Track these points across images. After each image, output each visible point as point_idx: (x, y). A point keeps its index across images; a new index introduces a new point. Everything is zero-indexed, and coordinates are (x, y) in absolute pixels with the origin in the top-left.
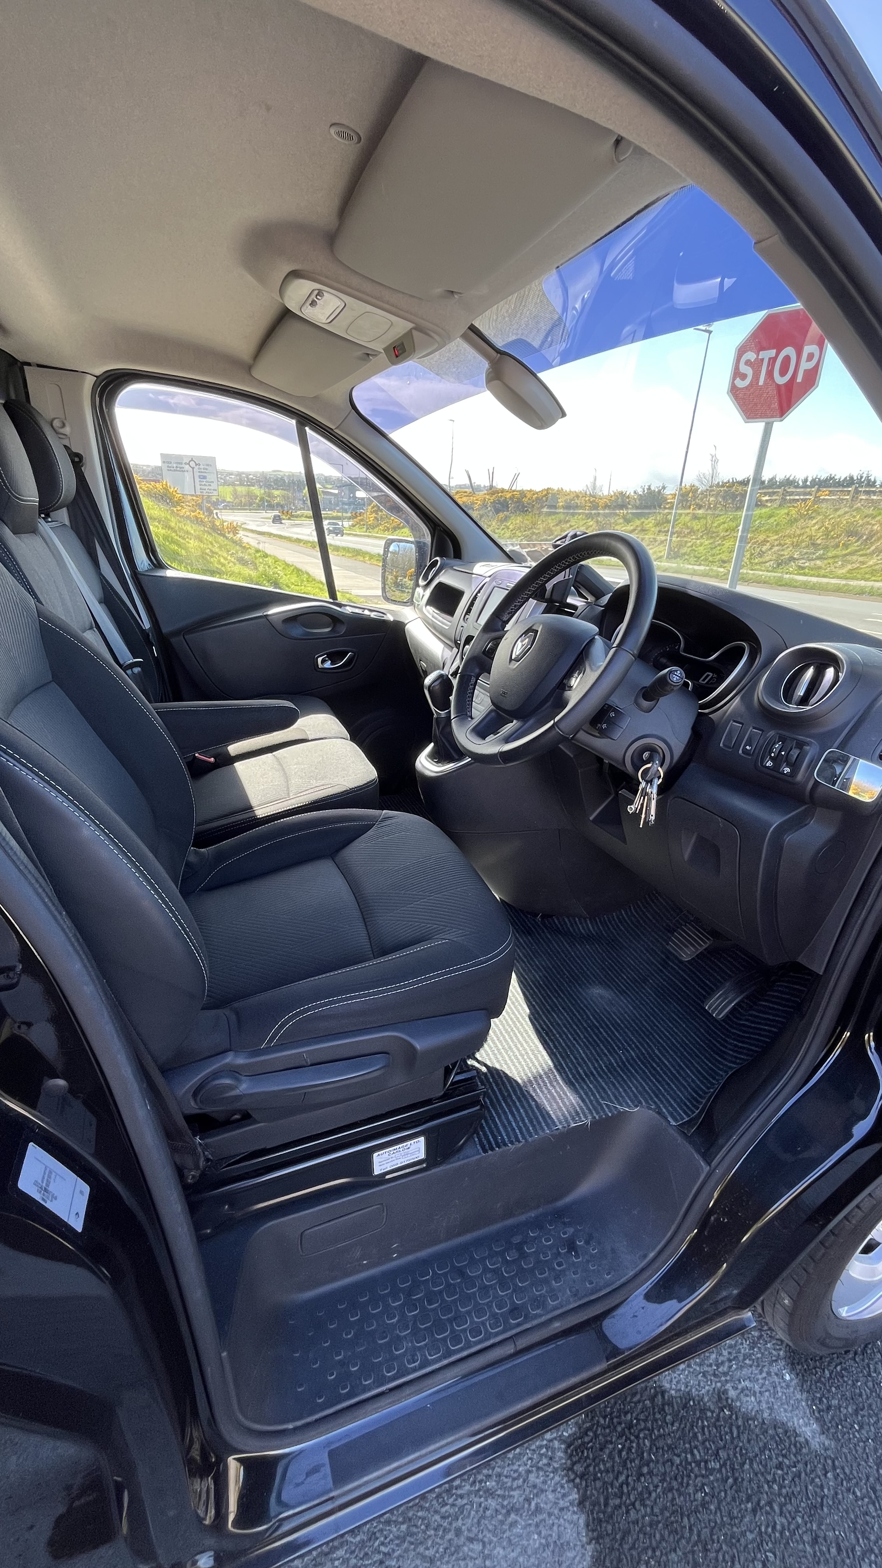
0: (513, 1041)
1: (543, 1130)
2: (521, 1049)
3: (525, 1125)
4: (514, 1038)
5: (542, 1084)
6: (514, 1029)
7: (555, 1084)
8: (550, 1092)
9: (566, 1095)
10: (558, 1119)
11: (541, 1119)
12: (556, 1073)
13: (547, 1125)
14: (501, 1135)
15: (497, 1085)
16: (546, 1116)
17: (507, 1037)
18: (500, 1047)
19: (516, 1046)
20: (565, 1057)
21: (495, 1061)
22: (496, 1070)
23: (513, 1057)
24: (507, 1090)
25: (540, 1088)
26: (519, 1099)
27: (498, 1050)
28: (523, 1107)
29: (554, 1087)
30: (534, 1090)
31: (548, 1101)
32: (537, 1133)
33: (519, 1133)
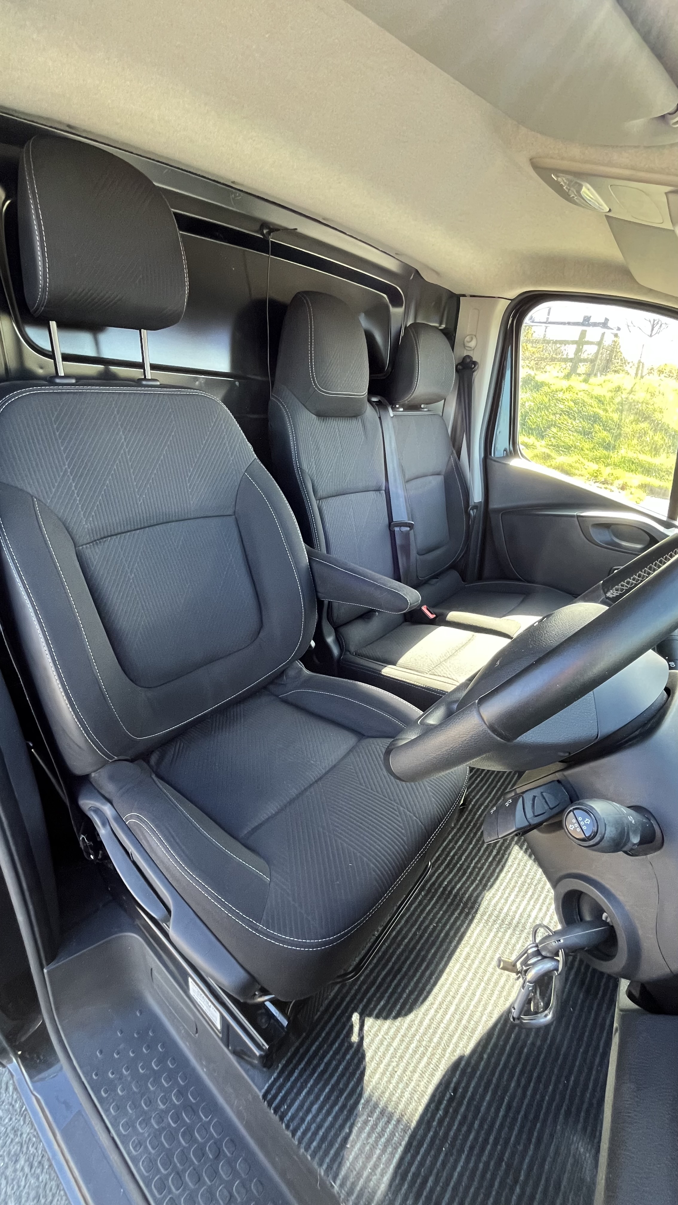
0: (412, 1056)
1: (321, 1164)
2: (408, 1073)
3: (315, 1133)
4: (417, 1056)
5: (379, 1129)
6: (430, 1050)
7: (390, 1150)
8: (373, 1147)
9: (382, 1175)
10: (346, 1178)
11: (332, 1152)
12: (404, 1143)
13: (329, 1167)
14: (289, 1107)
15: (346, 1068)
16: (338, 1158)
17: (413, 1046)
18: (395, 1044)
19: (408, 1064)
20: (435, 1147)
21: (373, 1048)
22: (363, 1057)
23: (390, 1069)
24: (346, 1085)
25: (373, 1128)
26: (344, 1106)
27: (390, 1045)
28: (336, 1118)
29: (384, 1151)
30: (366, 1122)
31: (361, 1150)
32: (313, 1156)
33: (302, 1130)
